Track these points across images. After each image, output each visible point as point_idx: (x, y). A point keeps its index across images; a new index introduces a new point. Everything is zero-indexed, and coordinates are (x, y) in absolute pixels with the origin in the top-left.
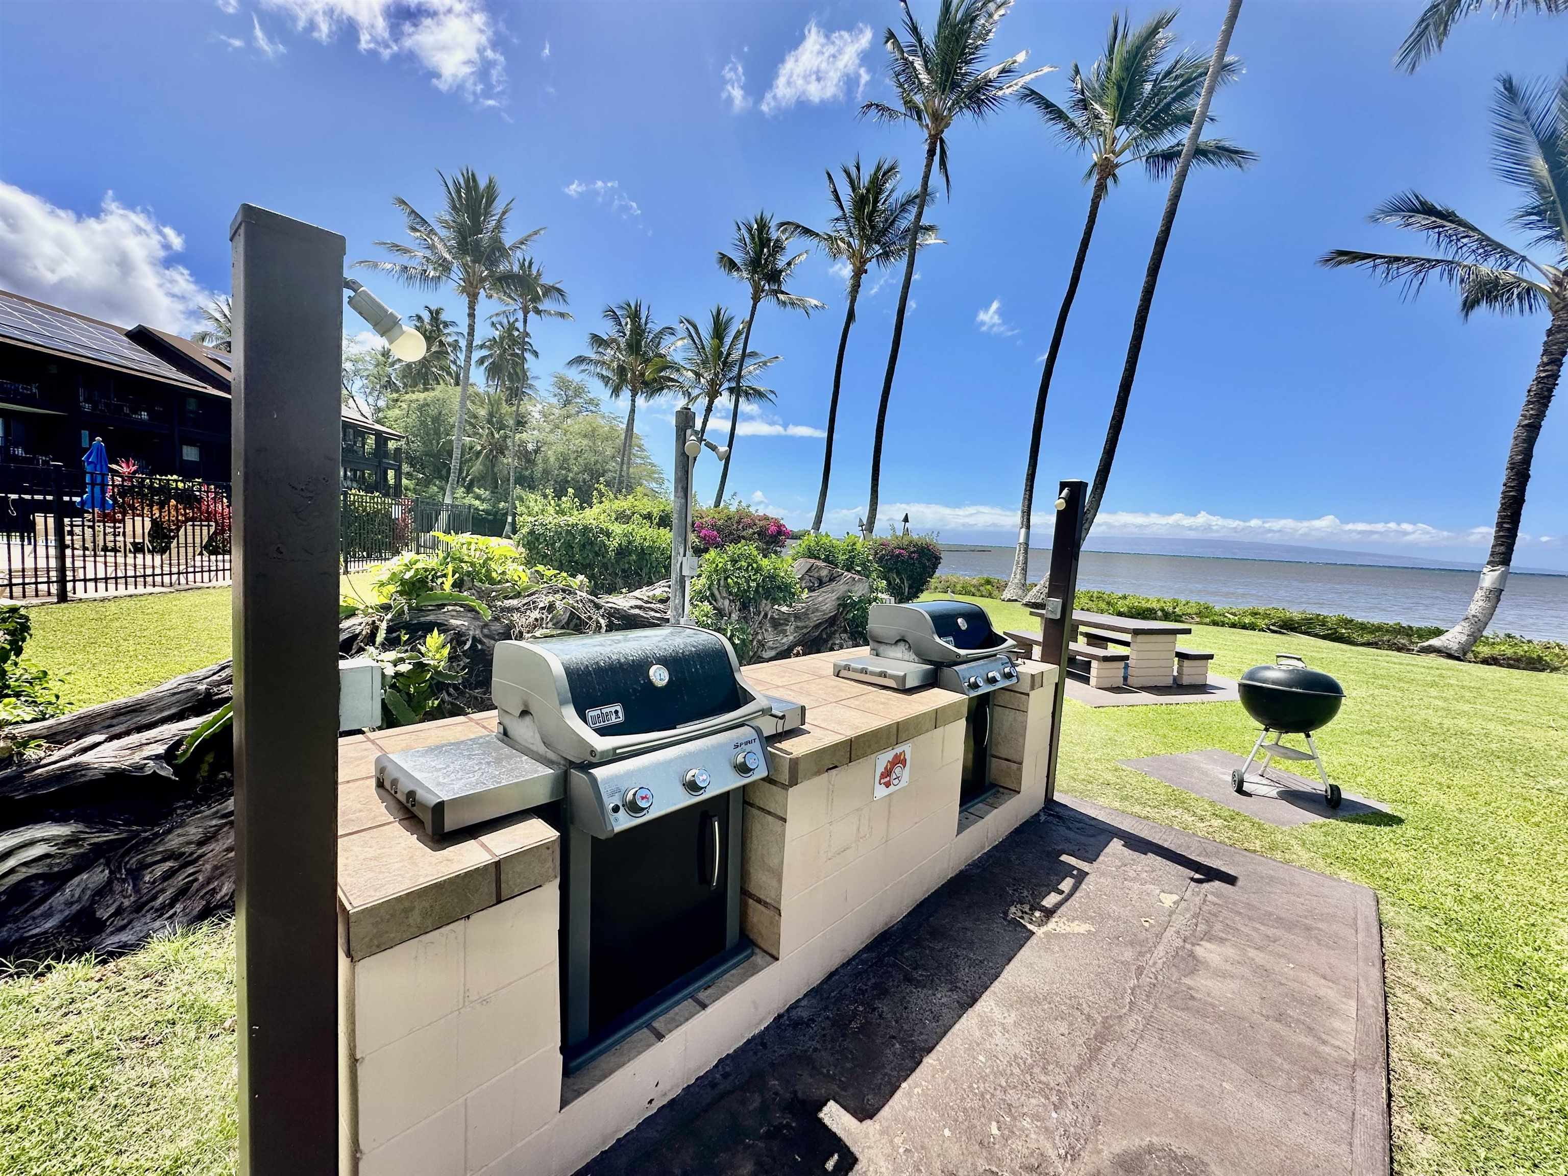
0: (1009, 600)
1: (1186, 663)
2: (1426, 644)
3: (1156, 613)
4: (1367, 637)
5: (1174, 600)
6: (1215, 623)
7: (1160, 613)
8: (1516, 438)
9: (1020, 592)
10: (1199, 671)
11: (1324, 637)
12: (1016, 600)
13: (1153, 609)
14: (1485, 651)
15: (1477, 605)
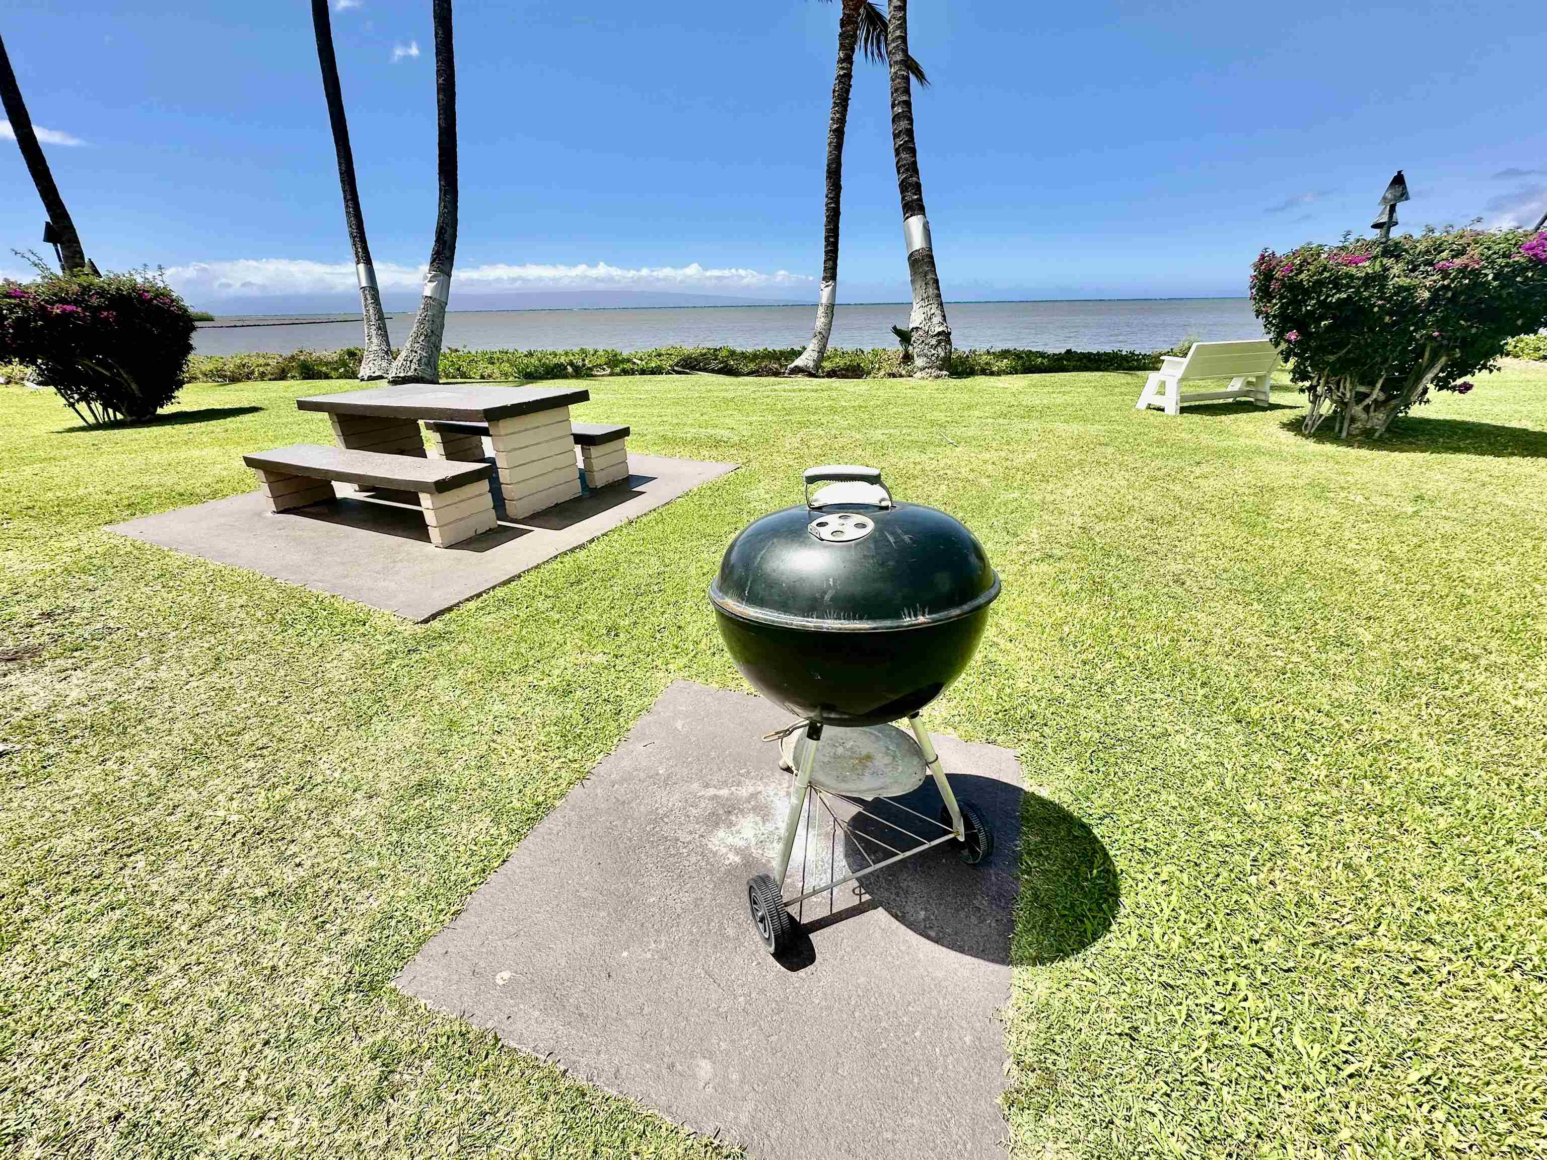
0: (371, 378)
1: (595, 451)
2: (792, 366)
3: (565, 368)
4: (752, 366)
5: (583, 351)
6: (625, 372)
7: (570, 369)
8: (830, 144)
9: (384, 364)
10: (615, 458)
11: (719, 372)
12: (381, 377)
13: (562, 364)
14: (827, 365)
15: (820, 322)
